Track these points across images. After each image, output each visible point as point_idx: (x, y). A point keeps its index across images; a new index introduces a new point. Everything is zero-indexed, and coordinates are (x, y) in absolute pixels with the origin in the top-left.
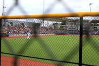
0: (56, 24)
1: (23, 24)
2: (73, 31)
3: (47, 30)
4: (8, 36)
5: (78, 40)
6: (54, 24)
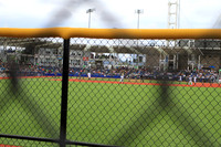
5: (59, 89)
6: (6, 52)
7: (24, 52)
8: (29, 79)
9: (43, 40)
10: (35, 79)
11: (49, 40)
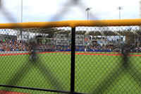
0: (40, 36)
2: (63, 46)
3: (27, 45)
5: (70, 59)
6: (37, 37)
9: (59, 29)
10: (54, 54)
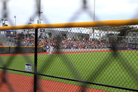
0: (112, 34)
1: (65, 35)
3: (99, 43)
4: (45, 51)
7: (119, 35)
8: (122, 51)
9: (131, 26)
10: (126, 51)
11: (135, 26)
